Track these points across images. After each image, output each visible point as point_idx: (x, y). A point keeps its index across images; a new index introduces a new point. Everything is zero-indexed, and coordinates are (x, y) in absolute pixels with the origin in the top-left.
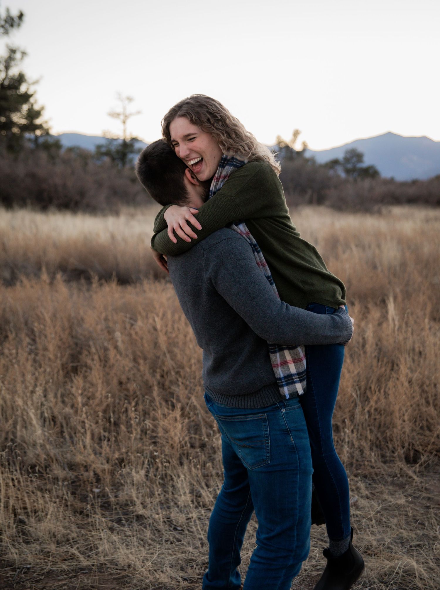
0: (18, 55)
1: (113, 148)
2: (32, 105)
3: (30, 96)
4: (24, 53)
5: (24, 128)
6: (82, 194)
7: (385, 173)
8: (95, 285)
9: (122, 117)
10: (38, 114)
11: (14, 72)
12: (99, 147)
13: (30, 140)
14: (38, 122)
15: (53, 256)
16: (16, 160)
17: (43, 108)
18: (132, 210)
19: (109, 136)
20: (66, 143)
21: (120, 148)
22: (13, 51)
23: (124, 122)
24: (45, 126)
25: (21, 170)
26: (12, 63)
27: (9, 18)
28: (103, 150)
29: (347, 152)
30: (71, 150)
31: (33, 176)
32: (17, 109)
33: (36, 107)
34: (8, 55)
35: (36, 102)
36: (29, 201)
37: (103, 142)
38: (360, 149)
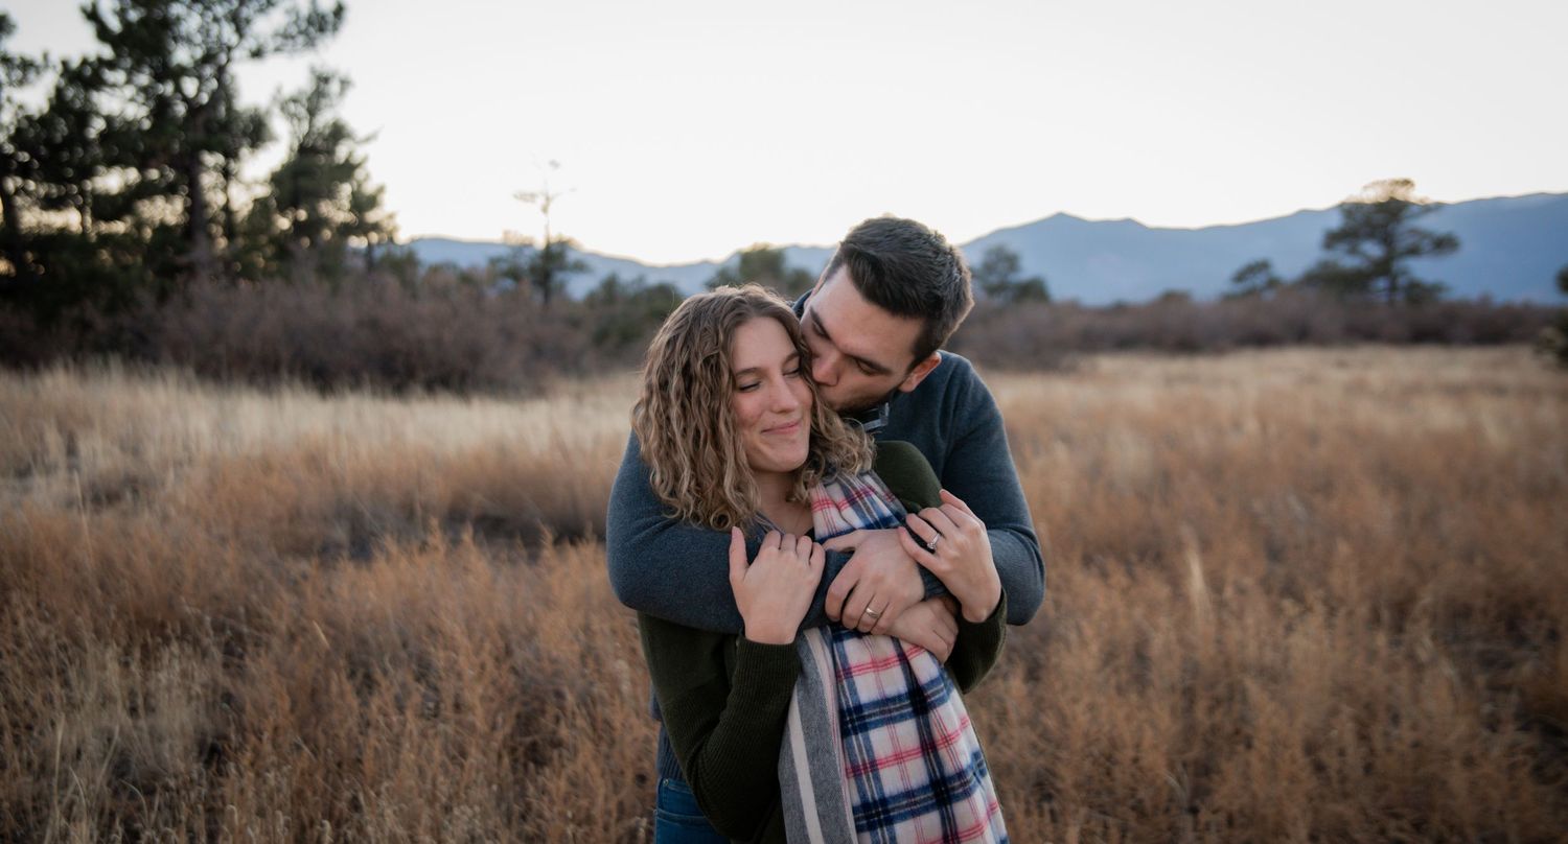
0: (334, 87)
1: (524, 262)
2: (359, 185)
3: (358, 166)
4: (345, 84)
5: (346, 230)
6: (475, 354)
7: (1061, 289)
8: (548, 552)
9: (541, 201)
10: (372, 202)
11: (324, 119)
12: (494, 261)
13: (356, 252)
14: (372, 216)
15: (438, 491)
16: (335, 290)
17: (381, 190)
18: (573, 385)
19: (513, 241)
20: (428, 257)
21: (539, 262)
22: (323, 80)
23: (545, 210)
24: (386, 224)
25: (347, 314)
26: (324, 102)
27: (314, 15)
28: (504, 266)
29: (990, 252)
30: (435, 269)
31: (374, 324)
32: (331, 195)
33: (369, 188)
34: (314, 88)
35: (367, 177)
36: (366, 376)
37: (502, 252)
38: (1013, 246)
